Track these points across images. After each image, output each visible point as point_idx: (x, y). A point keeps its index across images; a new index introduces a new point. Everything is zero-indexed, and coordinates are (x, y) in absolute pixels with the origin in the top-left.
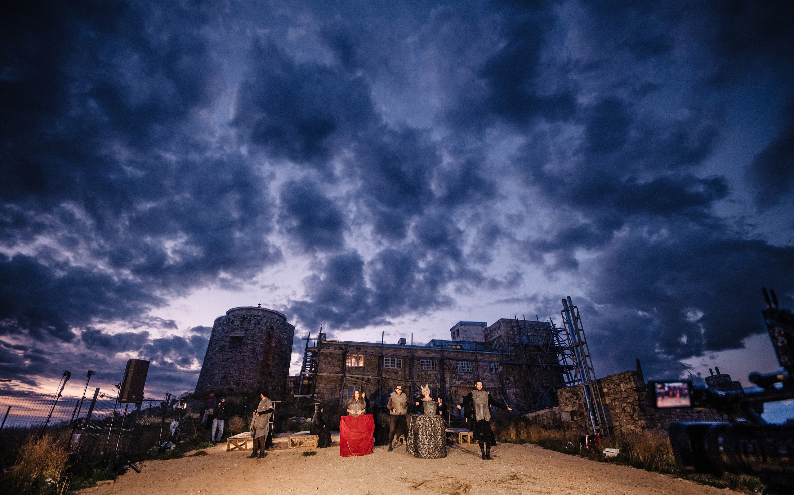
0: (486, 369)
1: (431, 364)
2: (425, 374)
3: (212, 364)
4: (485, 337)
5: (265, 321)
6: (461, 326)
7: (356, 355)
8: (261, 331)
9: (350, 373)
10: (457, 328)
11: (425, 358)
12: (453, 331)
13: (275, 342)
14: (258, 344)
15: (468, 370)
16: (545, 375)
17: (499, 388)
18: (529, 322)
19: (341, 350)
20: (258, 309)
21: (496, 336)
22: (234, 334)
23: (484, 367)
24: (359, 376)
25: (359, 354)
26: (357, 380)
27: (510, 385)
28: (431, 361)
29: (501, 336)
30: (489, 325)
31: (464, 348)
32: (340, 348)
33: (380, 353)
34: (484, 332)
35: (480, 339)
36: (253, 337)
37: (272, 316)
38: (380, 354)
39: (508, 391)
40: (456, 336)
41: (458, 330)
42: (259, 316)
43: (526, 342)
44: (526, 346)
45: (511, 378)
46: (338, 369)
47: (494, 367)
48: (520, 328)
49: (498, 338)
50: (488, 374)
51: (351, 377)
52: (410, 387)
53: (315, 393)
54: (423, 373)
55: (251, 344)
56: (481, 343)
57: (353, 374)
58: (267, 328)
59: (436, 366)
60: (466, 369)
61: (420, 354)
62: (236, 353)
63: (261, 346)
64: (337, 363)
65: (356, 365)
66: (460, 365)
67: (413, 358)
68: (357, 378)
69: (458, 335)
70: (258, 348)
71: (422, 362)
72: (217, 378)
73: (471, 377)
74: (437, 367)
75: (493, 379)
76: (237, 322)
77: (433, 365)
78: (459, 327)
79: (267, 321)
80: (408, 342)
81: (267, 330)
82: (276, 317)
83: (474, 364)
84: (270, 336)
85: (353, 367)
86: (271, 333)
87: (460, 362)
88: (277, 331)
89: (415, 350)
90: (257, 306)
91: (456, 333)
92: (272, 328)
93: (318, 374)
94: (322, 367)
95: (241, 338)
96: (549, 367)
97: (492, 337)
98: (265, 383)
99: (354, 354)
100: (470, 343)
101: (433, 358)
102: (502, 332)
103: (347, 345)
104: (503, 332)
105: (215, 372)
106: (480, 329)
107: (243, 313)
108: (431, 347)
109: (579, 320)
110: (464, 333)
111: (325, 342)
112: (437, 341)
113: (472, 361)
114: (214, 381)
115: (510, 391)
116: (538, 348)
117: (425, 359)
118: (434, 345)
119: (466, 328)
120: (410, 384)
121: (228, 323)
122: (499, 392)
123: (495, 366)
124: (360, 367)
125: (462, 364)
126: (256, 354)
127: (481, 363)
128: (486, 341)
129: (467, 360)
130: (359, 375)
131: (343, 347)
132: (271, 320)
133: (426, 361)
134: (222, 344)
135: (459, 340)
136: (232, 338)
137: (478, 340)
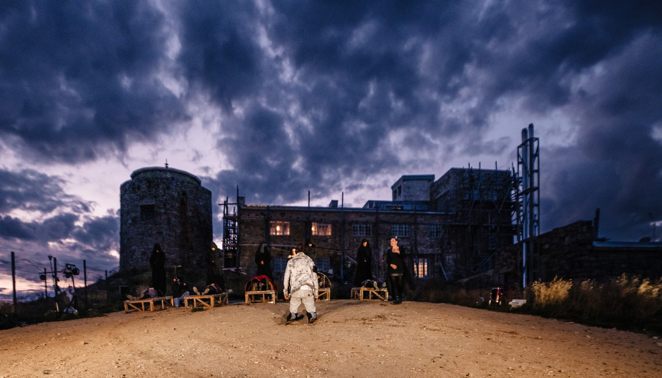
0: (426, 233)
1: (365, 229)
2: (357, 241)
3: (128, 239)
4: (431, 195)
5: (175, 184)
6: (404, 181)
7: (281, 222)
8: (173, 198)
9: (275, 243)
10: (399, 185)
11: (357, 222)
12: (395, 189)
13: (191, 211)
14: (172, 213)
15: (406, 235)
16: (492, 237)
17: (438, 254)
18: (484, 171)
19: (263, 217)
20: (167, 170)
21: (443, 192)
22: (143, 203)
23: (424, 230)
24: (285, 246)
25: (284, 221)
26: (282, 250)
27: (451, 250)
28: (365, 226)
29: (448, 191)
30: (437, 179)
31: (404, 208)
32: (262, 214)
33: (307, 218)
34: (431, 187)
35: (424, 197)
36: (165, 205)
37: (183, 178)
38: (307, 220)
39: (447, 257)
40: (397, 195)
41: (400, 188)
42: (167, 179)
43: (476, 198)
44: (477, 202)
45: (453, 243)
46: (261, 239)
47: (435, 231)
48: (472, 179)
49: (445, 194)
50: (428, 239)
51: (277, 247)
52: (340, 255)
53: (239, 266)
54: (355, 240)
55: (165, 213)
56: (425, 203)
57: (278, 244)
58: (179, 193)
59: (369, 231)
60: (404, 233)
61: (353, 217)
62: (150, 226)
63: (175, 216)
64: (261, 232)
65: (281, 234)
66: (398, 229)
67: (344, 223)
68: (283, 248)
69: (400, 192)
70: (173, 219)
71: (354, 227)
72: (137, 254)
73: (408, 243)
74: (371, 232)
75: (433, 244)
76: (144, 187)
77: (366, 230)
78: (401, 184)
79: (177, 184)
80: (340, 204)
81: (178, 195)
82: (188, 179)
83: (413, 227)
84: (183, 204)
85: (278, 236)
86: (185, 200)
87: (398, 226)
88: (191, 196)
89: (347, 213)
90: (164, 166)
91: (397, 191)
92: (184, 194)
93: (240, 245)
94: (244, 238)
95: (152, 207)
96: (498, 228)
97: (438, 193)
98: (188, 258)
99: (279, 220)
100: (411, 203)
101: (366, 223)
102: (450, 187)
103: (269, 210)
104: (452, 187)
105: (133, 248)
106: (427, 184)
107: (149, 175)
108: (368, 209)
109: (537, 159)
110: (407, 190)
111: (245, 208)
112: (374, 202)
113: (410, 224)
114: (134, 257)
115: (450, 257)
116: (490, 204)
117: (358, 224)
118: (371, 206)
119: (410, 183)
120: (340, 253)
121: (134, 189)
122: (437, 259)
123: (437, 229)
124: (287, 236)
125: (400, 228)
126: (172, 226)
127: (422, 227)
128: (431, 199)
129: (405, 223)
130: (284, 244)
131: (265, 213)
132: (181, 184)
133: (358, 226)
134: (133, 215)
135: (400, 200)
136: (142, 207)
137: (422, 199)
